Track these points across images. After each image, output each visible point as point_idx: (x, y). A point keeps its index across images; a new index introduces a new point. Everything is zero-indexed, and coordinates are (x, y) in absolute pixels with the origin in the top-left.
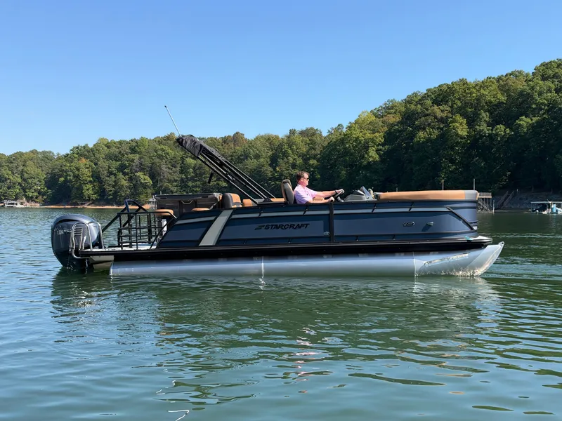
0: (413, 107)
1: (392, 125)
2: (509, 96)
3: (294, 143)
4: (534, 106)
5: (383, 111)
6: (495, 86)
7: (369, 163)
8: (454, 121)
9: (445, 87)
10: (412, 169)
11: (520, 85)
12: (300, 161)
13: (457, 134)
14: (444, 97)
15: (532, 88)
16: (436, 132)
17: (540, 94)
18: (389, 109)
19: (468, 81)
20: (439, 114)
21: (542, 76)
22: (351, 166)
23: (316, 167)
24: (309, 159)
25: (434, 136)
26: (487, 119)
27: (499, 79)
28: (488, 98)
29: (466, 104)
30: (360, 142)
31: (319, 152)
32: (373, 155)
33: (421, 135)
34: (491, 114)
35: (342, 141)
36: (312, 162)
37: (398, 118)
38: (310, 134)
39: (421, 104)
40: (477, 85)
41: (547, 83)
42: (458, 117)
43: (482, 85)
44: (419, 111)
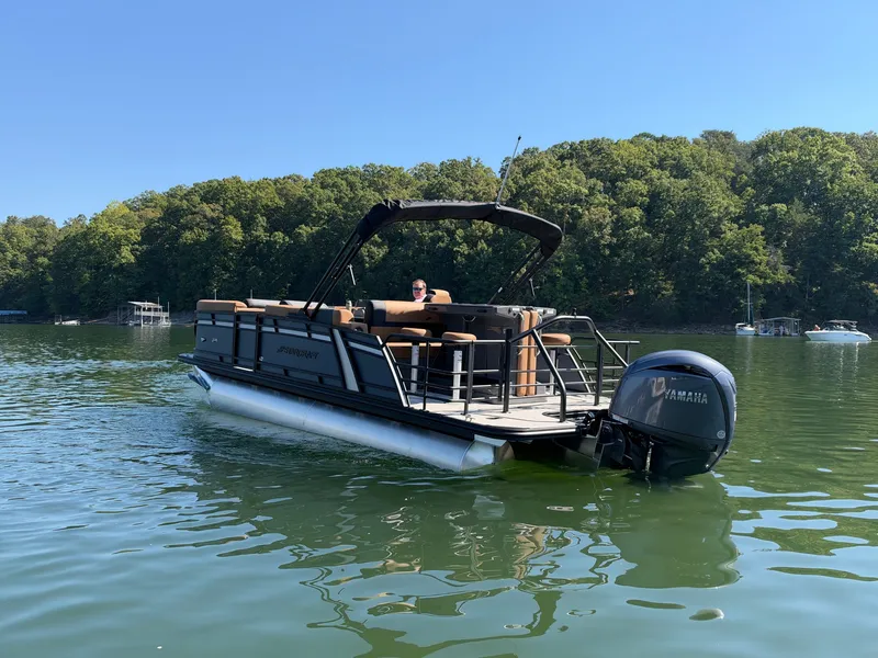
0: (177, 202)
1: (152, 221)
2: (287, 201)
3: (13, 235)
4: (314, 215)
5: (140, 203)
6: (271, 189)
7: (121, 265)
8: (228, 223)
9: (215, 184)
10: (177, 275)
11: (299, 191)
12: (23, 258)
13: (231, 238)
14: (215, 194)
15: (312, 196)
16: (206, 233)
17: (320, 203)
18: (147, 201)
19: (242, 180)
20: (209, 213)
21: (322, 183)
22: (97, 268)
23: (48, 267)
24: (36, 256)
25: (204, 238)
26: (265, 224)
27: (276, 181)
28: (264, 202)
29: (239, 206)
30: (109, 239)
31: (51, 248)
32: (127, 255)
33: (188, 236)
34: (268, 219)
35: (85, 236)
36: (41, 260)
37: (158, 214)
38: (39, 225)
39: (188, 200)
40: (252, 185)
41: (326, 191)
42: (231, 219)
43: (259, 186)
44: (185, 207)
